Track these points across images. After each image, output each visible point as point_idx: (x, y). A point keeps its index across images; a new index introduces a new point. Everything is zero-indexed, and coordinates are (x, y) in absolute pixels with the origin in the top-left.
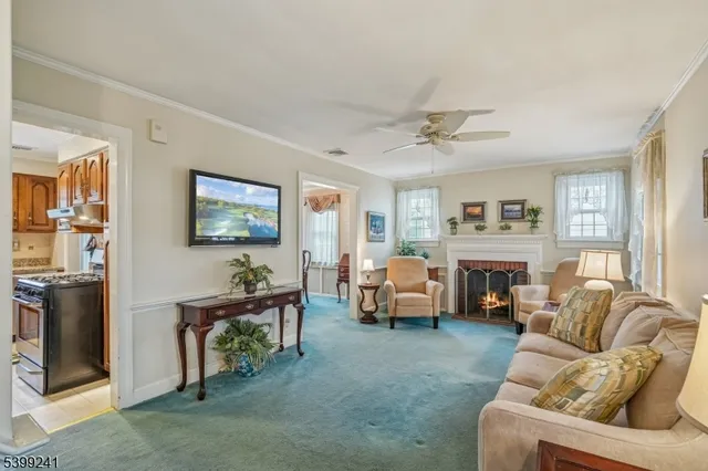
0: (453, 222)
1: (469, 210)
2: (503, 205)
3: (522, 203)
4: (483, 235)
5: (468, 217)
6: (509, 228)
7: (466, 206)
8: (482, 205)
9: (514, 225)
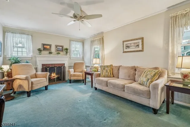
0: (40, 50)
1: (45, 46)
2: (57, 46)
3: (62, 47)
4: (51, 55)
5: (45, 49)
6: (60, 53)
7: (44, 45)
8: (50, 46)
9: (61, 53)
